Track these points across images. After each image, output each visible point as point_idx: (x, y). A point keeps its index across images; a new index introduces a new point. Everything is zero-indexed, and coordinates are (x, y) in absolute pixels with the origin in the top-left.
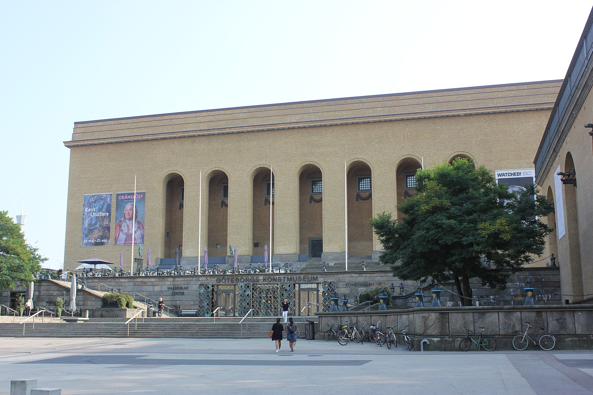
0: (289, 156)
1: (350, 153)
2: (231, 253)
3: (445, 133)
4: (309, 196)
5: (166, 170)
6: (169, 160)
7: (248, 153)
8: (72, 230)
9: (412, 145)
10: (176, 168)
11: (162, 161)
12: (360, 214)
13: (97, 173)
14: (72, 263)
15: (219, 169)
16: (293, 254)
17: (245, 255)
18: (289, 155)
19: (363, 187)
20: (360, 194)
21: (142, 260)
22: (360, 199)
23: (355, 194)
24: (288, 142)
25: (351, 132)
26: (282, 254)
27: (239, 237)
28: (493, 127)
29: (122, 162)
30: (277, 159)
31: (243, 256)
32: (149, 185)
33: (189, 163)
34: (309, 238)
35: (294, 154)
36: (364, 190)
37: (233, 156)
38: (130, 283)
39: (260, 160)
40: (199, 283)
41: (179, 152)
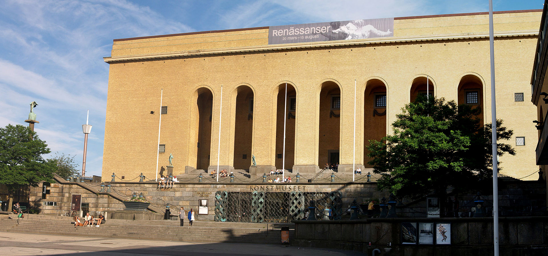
0: (311, 74)
1: (367, 71)
2: (253, 163)
3: (456, 55)
4: (330, 111)
5: (197, 85)
6: (199, 76)
7: (273, 70)
8: (110, 139)
9: (425, 65)
10: (205, 83)
11: (193, 77)
12: (376, 129)
13: (134, 86)
14: (110, 169)
15: (245, 84)
16: (311, 165)
17: (268, 166)
18: (311, 72)
19: (380, 103)
20: (377, 110)
21: (172, 167)
22: (377, 115)
23: (372, 110)
24: (309, 60)
25: (369, 52)
26: (301, 165)
27: (262, 148)
28: (501, 50)
29: (156, 77)
30: (299, 76)
31: (266, 166)
32: (180, 98)
33: (218, 78)
34: (328, 150)
35: (315, 72)
36: (381, 106)
37: (259, 73)
38: (154, 188)
39: (283, 77)
40: (217, 190)
41: (209, 69)
